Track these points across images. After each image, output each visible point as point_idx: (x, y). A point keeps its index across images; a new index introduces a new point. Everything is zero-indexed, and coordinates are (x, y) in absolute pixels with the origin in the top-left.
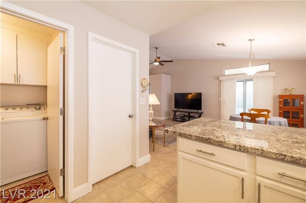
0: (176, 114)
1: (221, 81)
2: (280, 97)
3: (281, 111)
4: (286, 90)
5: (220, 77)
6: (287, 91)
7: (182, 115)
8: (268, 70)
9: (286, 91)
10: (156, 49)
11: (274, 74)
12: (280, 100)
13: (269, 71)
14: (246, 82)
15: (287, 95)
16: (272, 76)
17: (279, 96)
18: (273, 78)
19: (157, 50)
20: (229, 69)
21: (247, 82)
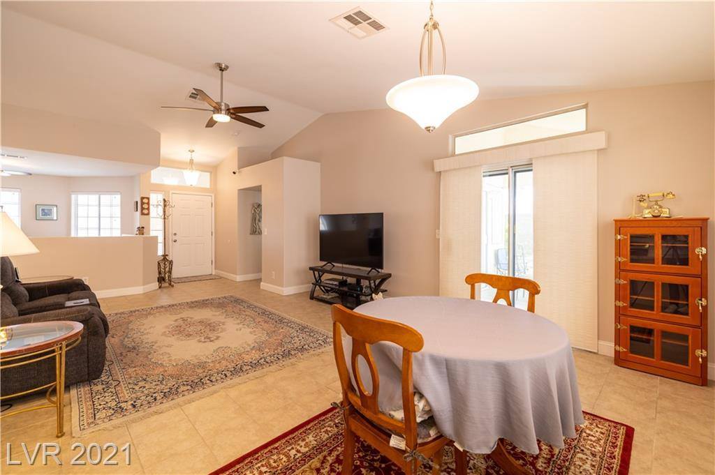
0: (323, 278)
1: (440, 172)
2: (620, 225)
3: (622, 282)
4: (642, 199)
5: (437, 163)
6: (644, 204)
7: (336, 283)
8: (583, 128)
9: (642, 203)
10: (222, 70)
11: (599, 140)
12: (619, 237)
13: (588, 131)
14: (515, 176)
15: (645, 220)
16: (594, 150)
17: (616, 221)
18: (596, 155)
19: (224, 72)
20: (466, 134)
21: (518, 174)
